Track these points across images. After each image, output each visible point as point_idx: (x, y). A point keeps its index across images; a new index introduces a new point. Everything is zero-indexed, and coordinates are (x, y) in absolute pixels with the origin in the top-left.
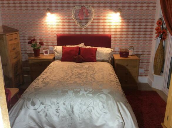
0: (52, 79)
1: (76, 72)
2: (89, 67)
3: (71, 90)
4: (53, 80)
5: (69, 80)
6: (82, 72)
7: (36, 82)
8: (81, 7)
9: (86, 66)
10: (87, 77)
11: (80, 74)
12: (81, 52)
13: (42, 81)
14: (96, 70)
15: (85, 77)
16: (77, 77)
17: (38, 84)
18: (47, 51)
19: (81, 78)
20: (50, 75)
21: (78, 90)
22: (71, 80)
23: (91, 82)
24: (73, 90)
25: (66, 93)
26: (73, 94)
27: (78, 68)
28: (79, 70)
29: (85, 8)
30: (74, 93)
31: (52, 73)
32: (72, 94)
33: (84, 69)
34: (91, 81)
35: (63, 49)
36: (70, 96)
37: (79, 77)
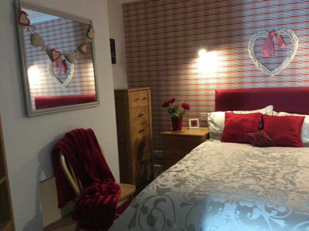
0: (194, 173)
1: (250, 164)
2: (283, 156)
3: (232, 203)
4: (196, 177)
5: (232, 179)
6: (263, 166)
7: (164, 176)
8: (268, 33)
9: (274, 154)
10: (276, 178)
11: (258, 169)
12: (266, 125)
13: (174, 176)
14: (300, 164)
15: (270, 177)
16: (251, 175)
17: (167, 180)
18: (196, 121)
19: (259, 178)
20: (192, 165)
21: (250, 205)
22: (236, 180)
23: (283, 191)
24: (238, 203)
25: (220, 209)
26: (236, 213)
27: (255, 156)
28: (257, 161)
29: (276, 35)
30: (238, 212)
31: (197, 161)
32: (234, 214)
33: (269, 161)
34: (285, 188)
35: (226, 117)
36: (228, 216)
37: (254, 176)
